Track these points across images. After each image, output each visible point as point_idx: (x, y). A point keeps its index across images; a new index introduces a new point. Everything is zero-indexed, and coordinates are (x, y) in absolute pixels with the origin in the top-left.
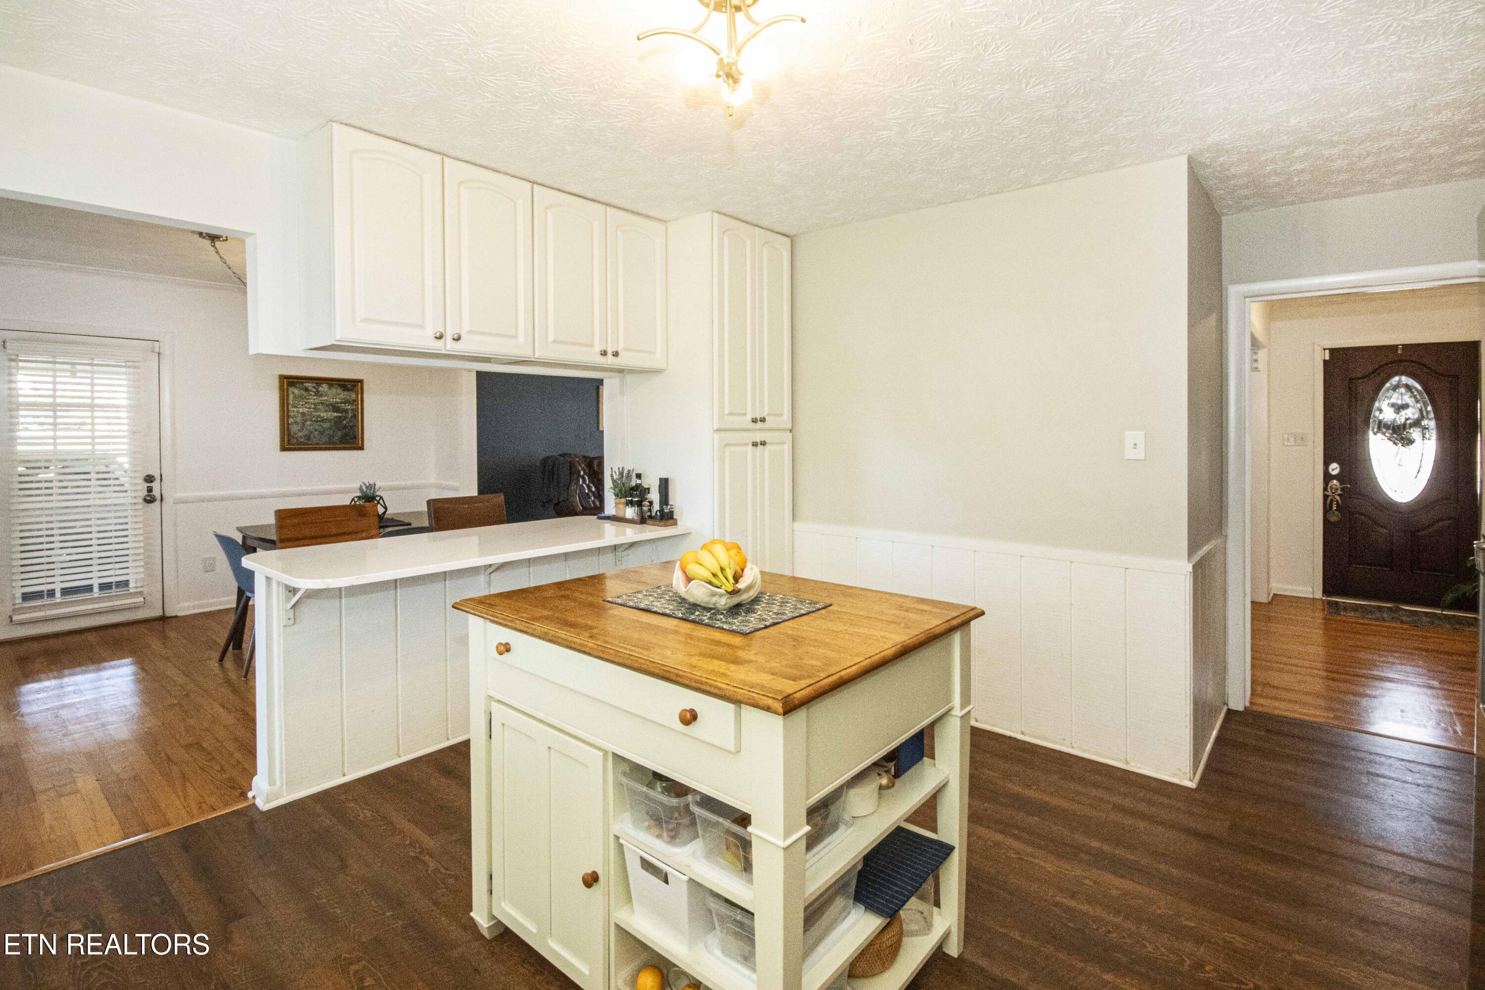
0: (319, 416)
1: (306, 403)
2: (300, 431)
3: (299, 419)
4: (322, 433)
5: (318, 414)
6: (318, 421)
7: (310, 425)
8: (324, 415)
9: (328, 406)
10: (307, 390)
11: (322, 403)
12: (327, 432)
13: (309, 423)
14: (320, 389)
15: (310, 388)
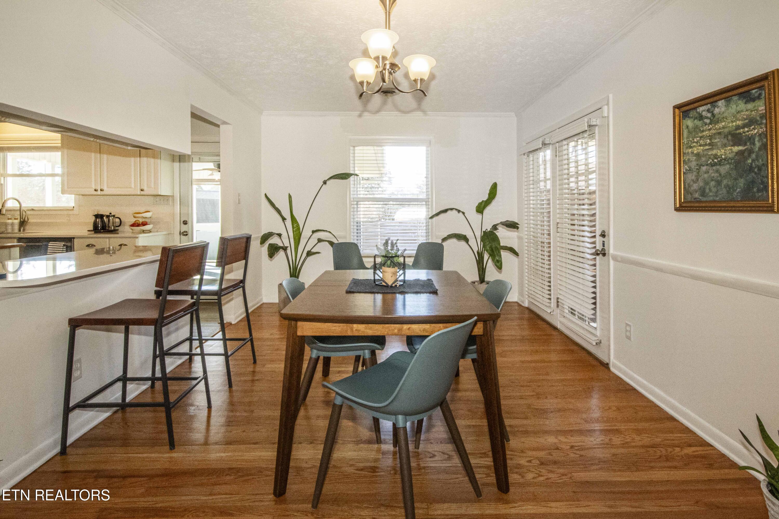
0: (716, 156)
1: (701, 137)
2: (694, 182)
3: (693, 164)
4: (719, 183)
5: (714, 152)
6: (715, 164)
7: (707, 172)
8: (721, 152)
9: (726, 136)
10: (701, 118)
11: (720, 133)
12: (725, 182)
13: (704, 168)
14: (717, 111)
15: (704, 114)
